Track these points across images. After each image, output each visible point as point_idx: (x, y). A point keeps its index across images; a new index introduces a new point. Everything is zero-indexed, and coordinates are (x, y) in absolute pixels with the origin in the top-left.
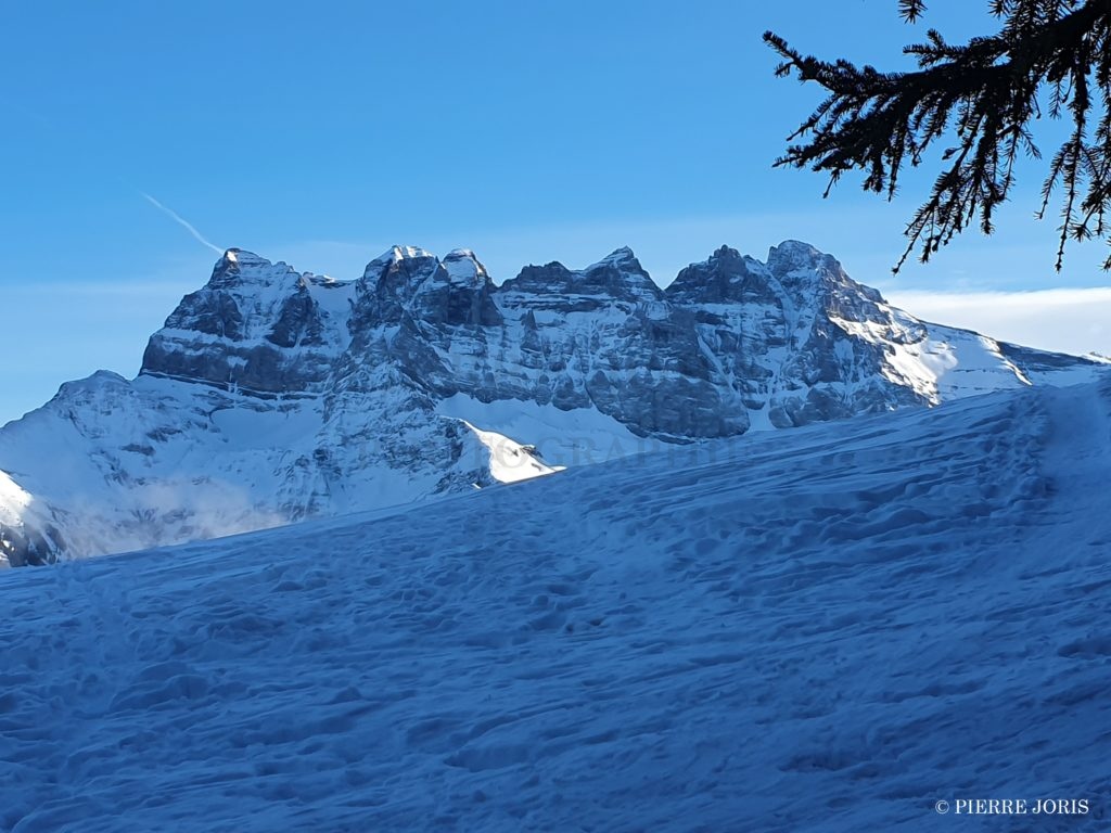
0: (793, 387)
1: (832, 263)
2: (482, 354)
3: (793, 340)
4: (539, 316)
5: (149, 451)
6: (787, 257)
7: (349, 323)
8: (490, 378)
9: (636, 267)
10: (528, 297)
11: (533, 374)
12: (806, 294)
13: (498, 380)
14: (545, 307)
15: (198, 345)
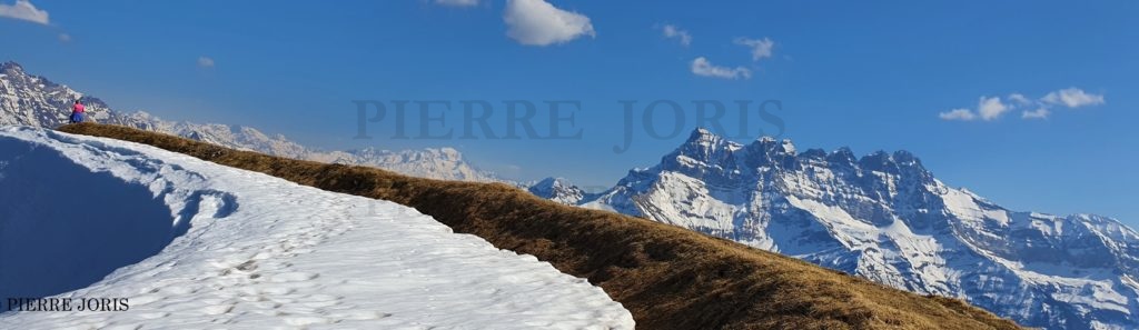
0: (909, 208)
1: (917, 160)
2: (797, 182)
3: (907, 191)
4: (816, 169)
5: (690, 204)
6: (902, 157)
7: (746, 162)
8: (801, 191)
9: (851, 155)
10: (811, 161)
11: (816, 191)
12: (910, 172)
13: (804, 192)
14: (818, 165)
15: (692, 164)
